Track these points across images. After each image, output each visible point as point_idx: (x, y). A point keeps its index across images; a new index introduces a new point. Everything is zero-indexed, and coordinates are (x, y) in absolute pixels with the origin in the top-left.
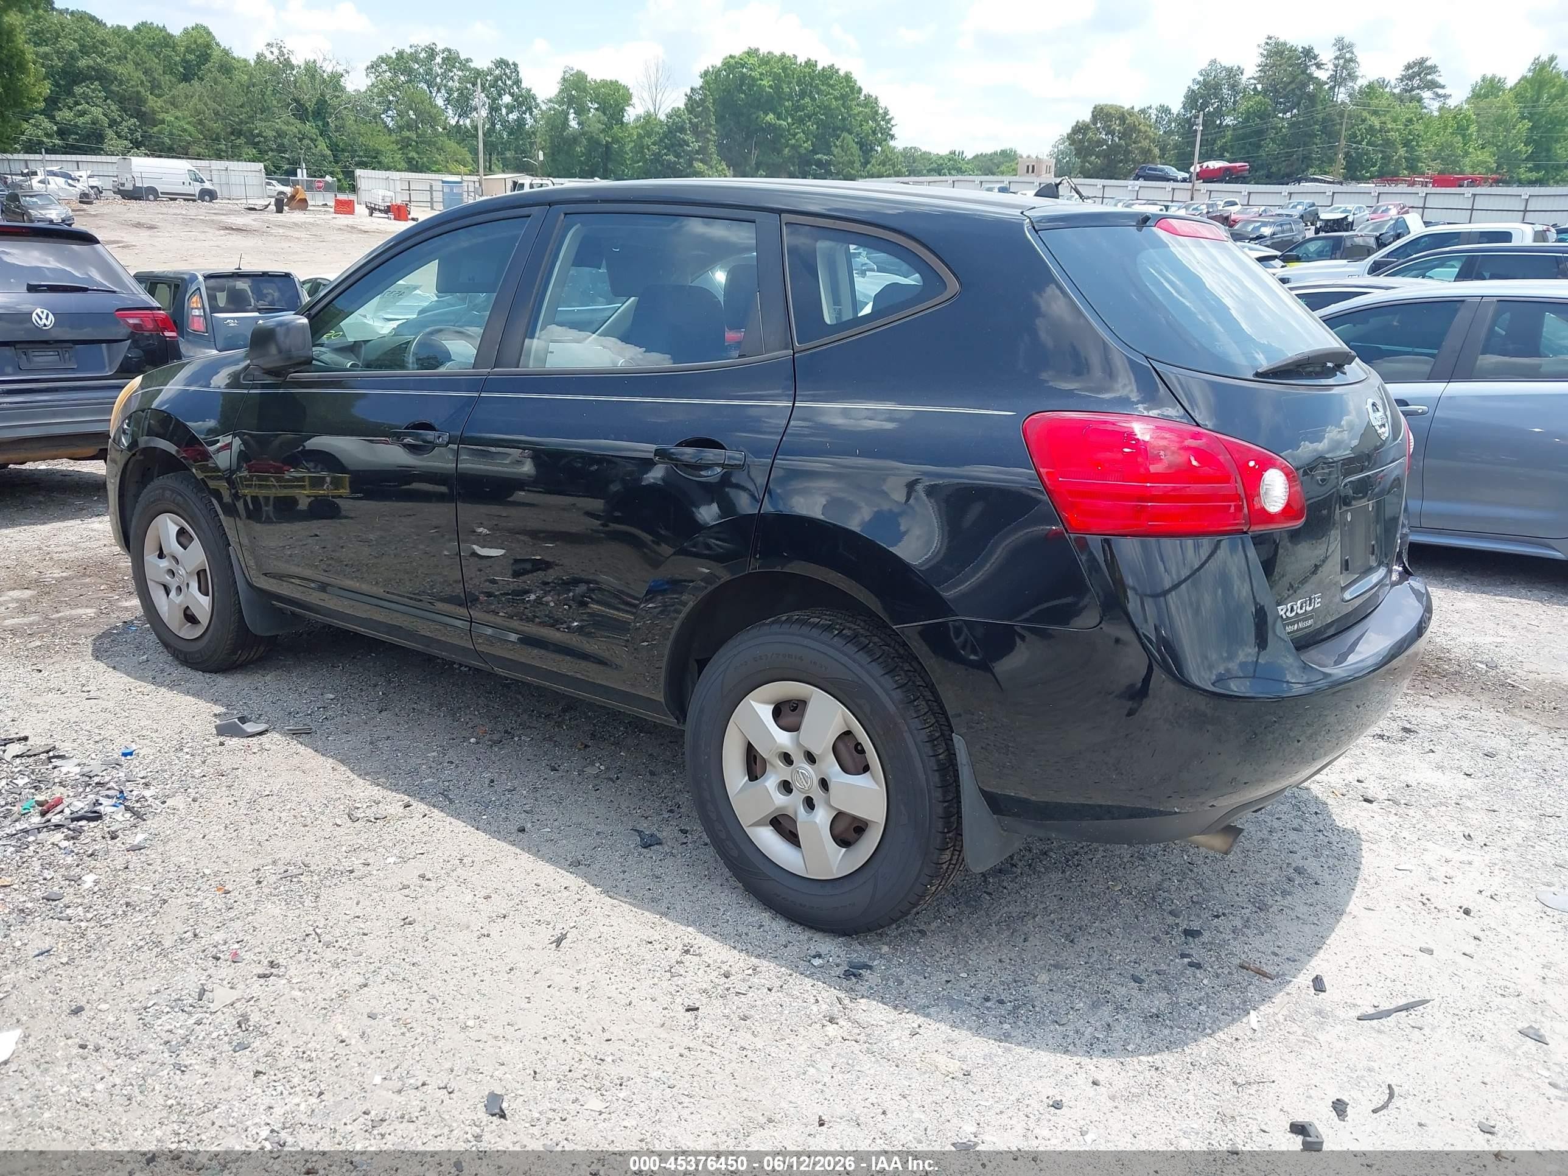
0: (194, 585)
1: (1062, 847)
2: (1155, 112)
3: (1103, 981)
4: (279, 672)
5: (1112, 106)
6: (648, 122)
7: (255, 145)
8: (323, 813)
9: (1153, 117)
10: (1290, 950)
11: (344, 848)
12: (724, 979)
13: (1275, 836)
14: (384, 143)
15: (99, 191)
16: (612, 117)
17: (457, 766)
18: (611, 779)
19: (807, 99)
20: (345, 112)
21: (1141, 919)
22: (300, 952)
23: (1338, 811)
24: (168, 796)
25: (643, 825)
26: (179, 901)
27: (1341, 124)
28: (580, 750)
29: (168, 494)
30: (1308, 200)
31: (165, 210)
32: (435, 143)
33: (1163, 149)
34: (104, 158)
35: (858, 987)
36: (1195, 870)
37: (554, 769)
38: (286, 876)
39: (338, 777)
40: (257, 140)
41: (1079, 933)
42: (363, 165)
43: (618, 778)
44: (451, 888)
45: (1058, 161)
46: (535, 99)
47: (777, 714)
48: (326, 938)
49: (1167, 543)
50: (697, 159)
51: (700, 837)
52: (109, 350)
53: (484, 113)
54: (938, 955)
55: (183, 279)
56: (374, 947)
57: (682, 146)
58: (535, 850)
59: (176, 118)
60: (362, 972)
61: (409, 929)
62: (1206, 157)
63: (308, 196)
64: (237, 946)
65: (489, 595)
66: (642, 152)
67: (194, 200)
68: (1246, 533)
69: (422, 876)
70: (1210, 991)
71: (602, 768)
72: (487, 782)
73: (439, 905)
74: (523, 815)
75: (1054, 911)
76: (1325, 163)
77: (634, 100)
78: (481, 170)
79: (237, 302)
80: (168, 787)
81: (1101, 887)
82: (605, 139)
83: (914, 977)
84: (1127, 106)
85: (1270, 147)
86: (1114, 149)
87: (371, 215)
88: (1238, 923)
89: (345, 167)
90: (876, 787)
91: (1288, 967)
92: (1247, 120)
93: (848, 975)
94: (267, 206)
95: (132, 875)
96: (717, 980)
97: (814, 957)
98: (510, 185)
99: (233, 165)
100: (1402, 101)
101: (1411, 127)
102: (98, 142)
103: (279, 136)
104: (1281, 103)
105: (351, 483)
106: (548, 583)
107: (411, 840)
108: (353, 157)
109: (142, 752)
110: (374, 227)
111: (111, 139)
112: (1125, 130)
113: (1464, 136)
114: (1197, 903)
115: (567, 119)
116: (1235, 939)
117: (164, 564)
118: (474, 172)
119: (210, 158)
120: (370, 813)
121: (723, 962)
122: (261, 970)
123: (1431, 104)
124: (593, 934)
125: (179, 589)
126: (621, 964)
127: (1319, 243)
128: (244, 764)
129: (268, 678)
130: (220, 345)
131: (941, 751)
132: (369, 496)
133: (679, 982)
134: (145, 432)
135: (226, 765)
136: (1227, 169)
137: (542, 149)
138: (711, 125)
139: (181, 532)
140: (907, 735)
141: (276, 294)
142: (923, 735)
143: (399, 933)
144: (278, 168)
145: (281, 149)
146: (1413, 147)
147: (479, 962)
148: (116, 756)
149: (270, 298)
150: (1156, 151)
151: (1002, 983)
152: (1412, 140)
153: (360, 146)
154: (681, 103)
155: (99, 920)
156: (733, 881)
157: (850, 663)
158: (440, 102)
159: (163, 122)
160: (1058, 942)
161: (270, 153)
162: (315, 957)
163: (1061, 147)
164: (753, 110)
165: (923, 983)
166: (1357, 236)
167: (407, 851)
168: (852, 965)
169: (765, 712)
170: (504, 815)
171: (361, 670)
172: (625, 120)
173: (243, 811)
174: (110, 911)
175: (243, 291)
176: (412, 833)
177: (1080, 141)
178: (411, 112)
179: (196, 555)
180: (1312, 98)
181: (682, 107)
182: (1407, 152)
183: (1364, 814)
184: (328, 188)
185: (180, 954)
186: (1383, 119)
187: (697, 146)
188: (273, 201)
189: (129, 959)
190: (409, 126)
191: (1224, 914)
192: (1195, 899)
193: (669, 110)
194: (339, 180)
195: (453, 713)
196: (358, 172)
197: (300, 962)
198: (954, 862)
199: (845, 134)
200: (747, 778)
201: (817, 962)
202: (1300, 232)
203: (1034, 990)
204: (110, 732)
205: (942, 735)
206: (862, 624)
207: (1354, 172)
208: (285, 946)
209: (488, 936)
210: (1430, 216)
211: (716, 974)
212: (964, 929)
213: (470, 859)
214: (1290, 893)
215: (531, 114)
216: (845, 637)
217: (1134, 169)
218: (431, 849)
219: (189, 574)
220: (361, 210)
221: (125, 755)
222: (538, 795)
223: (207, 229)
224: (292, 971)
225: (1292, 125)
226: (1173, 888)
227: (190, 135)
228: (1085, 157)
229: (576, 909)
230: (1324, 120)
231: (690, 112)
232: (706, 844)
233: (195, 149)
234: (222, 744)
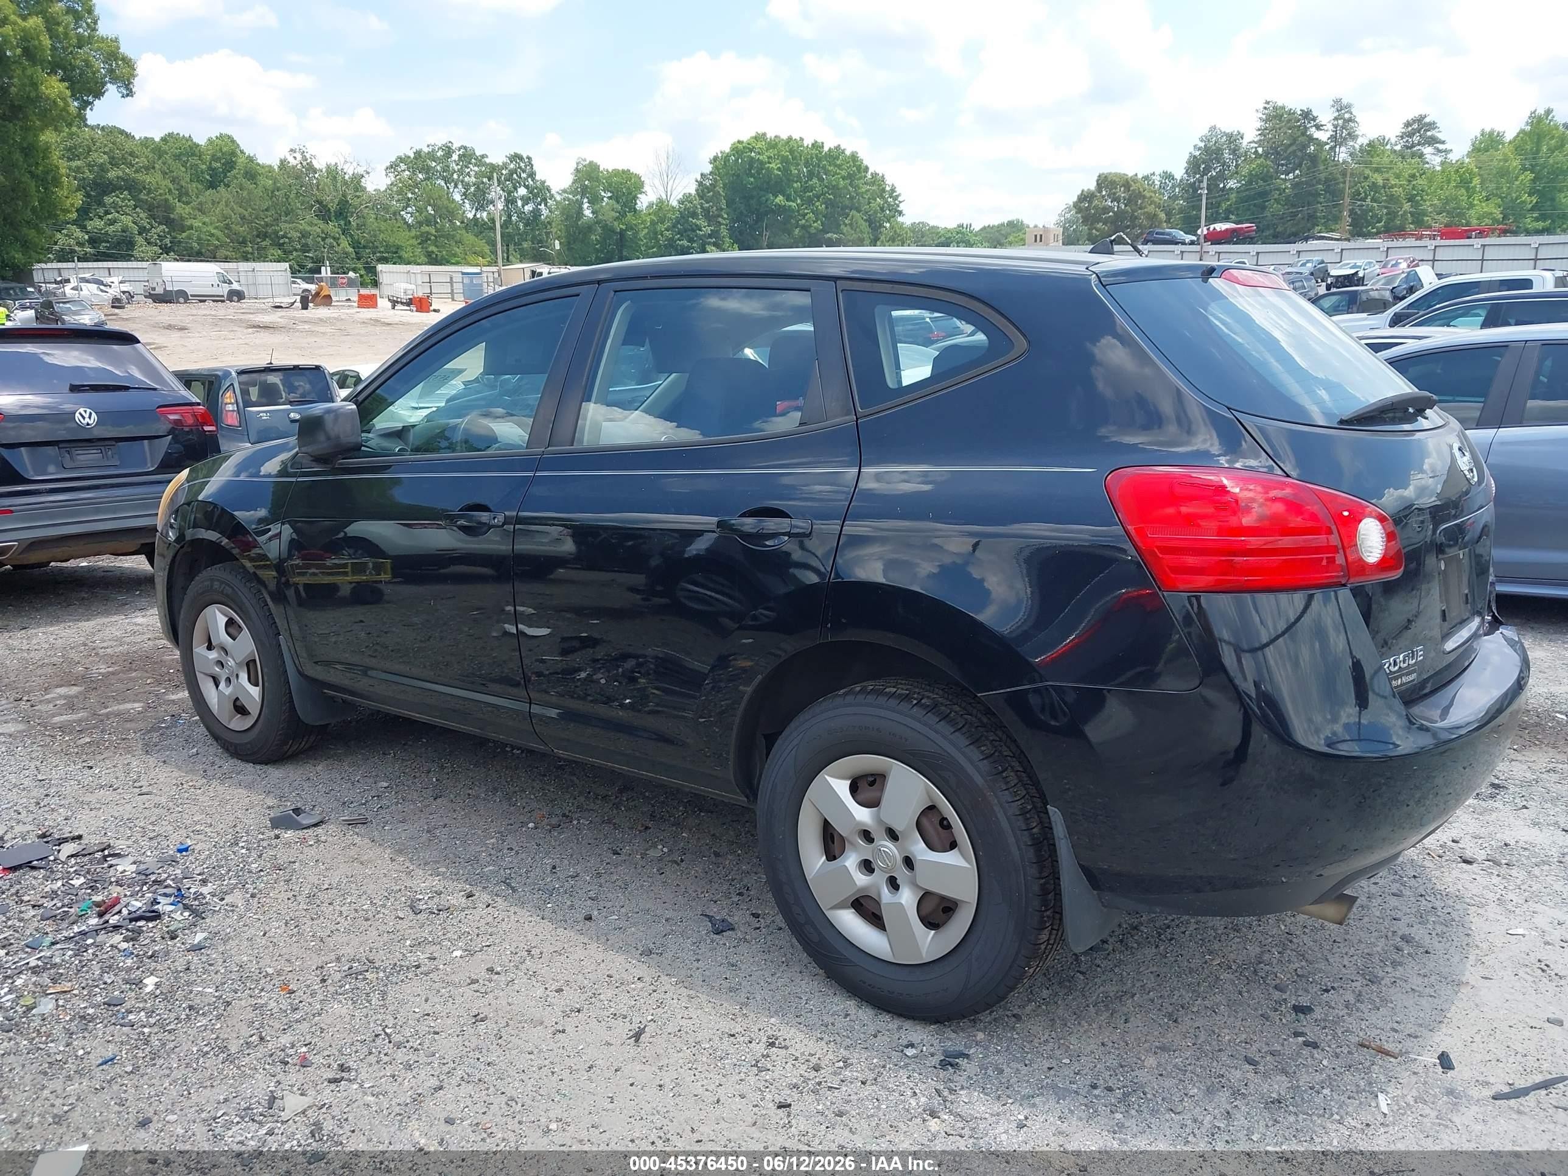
0: (244, 676)
1: (1152, 920)
2: (1158, 178)
3: (1215, 1064)
4: (329, 762)
5: (1116, 174)
6: (660, 209)
7: (280, 246)
8: (384, 906)
9: (1158, 183)
10: (1410, 1025)
11: (408, 943)
12: (813, 1074)
13: (1375, 902)
14: (405, 239)
15: (131, 296)
16: (625, 205)
17: (517, 853)
18: (676, 862)
19: (815, 180)
20: (366, 211)
21: (1245, 994)
22: (370, 1053)
23: (1438, 873)
24: (226, 893)
25: (713, 911)
26: (243, 1003)
27: (1344, 183)
28: (640, 832)
29: (216, 585)
30: (1317, 258)
31: (194, 312)
32: (453, 237)
33: (1169, 214)
34: (134, 264)
35: (956, 1078)
36: (1295, 940)
37: (616, 853)
38: (350, 974)
39: (397, 867)
40: (281, 241)
41: (1182, 1012)
42: (384, 260)
43: (682, 861)
44: (521, 981)
45: (1065, 229)
46: (549, 191)
47: (854, 789)
48: (396, 1038)
49: (1263, 598)
50: (709, 244)
51: (773, 922)
52: (150, 445)
53: (500, 206)
54: (1036, 1040)
55: (217, 376)
56: (447, 1046)
57: (694, 231)
58: (603, 939)
59: (204, 223)
60: (436, 1074)
61: (482, 1026)
62: (1212, 219)
63: (332, 293)
64: (304, 1049)
65: (539, 674)
66: (656, 238)
67: (223, 301)
68: (1344, 585)
69: (490, 970)
70: (1331, 1073)
71: (665, 850)
72: (549, 868)
73: (510, 1000)
74: (589, 902)
75: (1153, 989)
76: (1331, 221)
77: (647, 188)
78: (500, 260)
79: (269, 395)
80: (225, 883)
81: (1196, 962)
82: (619, 227)
83: (1014, 1065)
84: (1130, 174)
85: (1274, 208)
86: (1120, 215)
87: (394, 308)
88: (1351, 998)
89: (367, 263)
90: (965, 865)
91: (1411, 1045)
92: (1250, 182)
93: (944, 1064)
94: (293, 304)
95: (194, 977)
96: (806, 1074)
97: (907, 1047)
98: (528, 274)
99: (259, 266)
100: (1403, 158)
101: (1415, 182)
102: (128, 249)
103: (303, 236)
104: (1282, 165)
105: (392, 569)
106: (598, 660)
107: (477, 931)
108: (374, 253)
109: (198, 847)
110: (397, 319)
111: (141, 246)
112: (1130, 196)
113: (1467, 189)
114: (1303, 976)
115: (581, 208)
116: (1349, 1015)
117: (213, 655)
118: (494, 263)
119: (236, 260)
120: (432, 904)
121: (811, 1055)
122: (331, 1075)
123: (1434, 160)
124: (671, 1028)
125: (228, 680)
126: (705, 1059)
127: (1334, 298)
128: (301, 857)
129: (319, 768)
130: (253, 439)
131: (1035, 824)
132: (409, 580)
133: (768, 1077)
134: (192, 525)
135: (283, 857)
136: (1234, 230)
137: (558, 238)
138: (722, 209)
139: (230, 623)
140: (997, 808)
141: (308, 387)
142: (1014, 808)
143: (470, 1031)
144: (302, 267)
145: (305, 248)
146: (1417, 202)
147: (557, 1060)
148: (171, 852)
149: (301, 391)
150: (1163, 216)
151: (1108, 1068)
152: (1416, 195)
153: (381, 243)
154: (692, 189)
155: (162, 1025)
156: (814, 968)
157: (932, 735)
158: (457, 197)
159: (191, 228)
160: (1161, 1022)
161: (295, 253)
162: (386, 1059)
163: (1068, 216)
164: (762, 193)
165: (1024, 1070)
166: (1372, 290)
167: (473, 944)
168: (948, 1054)
169: (842, 788)
170: (569, 903)
171: (413, 756)
172: (638, 207)
173: (303, 906)
174: (173, 1015)
175: (275, 384)
176: (476, 924)
177: (1088, 209)
178: (429, 208)
179: (245, 645)
180: (1314, 159)
181: (693, 192)
182: (1412, 206)
183: (1465, 876)
184: (351, 284)
185: (247, 1059)
186: (1386, 175)
187: (709, 230)
188: (298, 298)
189: (195, 1066)
190: (428, 222)
191: (1333, 988)
192: (1299, 972)
193: (680, 196)
194: (361, 276)
195: (508, 797)
196: (380, 267)
197: (371, 1065)
198: (1051, 942)
199: (853, 212)
200: (824, 857)
201: (910, 1052)
202: (1312, 289)
203: (1142, 1076)
204: (164, 828)
205: (1035, 807)
206: (941, 692)
207: (1360, 228)
208: (354, 1049)
209: (564, 1031)
210: (1441, 267)
211: (805, 1067)
212: (1060, 1012)
213: (538, 951)
214: (1401, 964)
215: (546, 205)
216: (925, 707)
217: (1142, 234)
218: (497, 941)
219: (239, 664)
220: (383, 303)
221: (180, 851)
222: (603, 881)
223: (236, 328)
224: (363, 1075)
225: (1295, 185)
226: (1275, 961)
227: (218, 239)
228: (1092, 224)
229: (651, 1001)
230: (1327, 180)
231: (701, 197)
232: (780, 929)
233: (222, 252)
234: (277, 837)
